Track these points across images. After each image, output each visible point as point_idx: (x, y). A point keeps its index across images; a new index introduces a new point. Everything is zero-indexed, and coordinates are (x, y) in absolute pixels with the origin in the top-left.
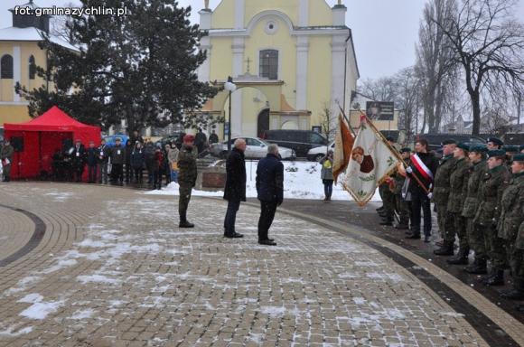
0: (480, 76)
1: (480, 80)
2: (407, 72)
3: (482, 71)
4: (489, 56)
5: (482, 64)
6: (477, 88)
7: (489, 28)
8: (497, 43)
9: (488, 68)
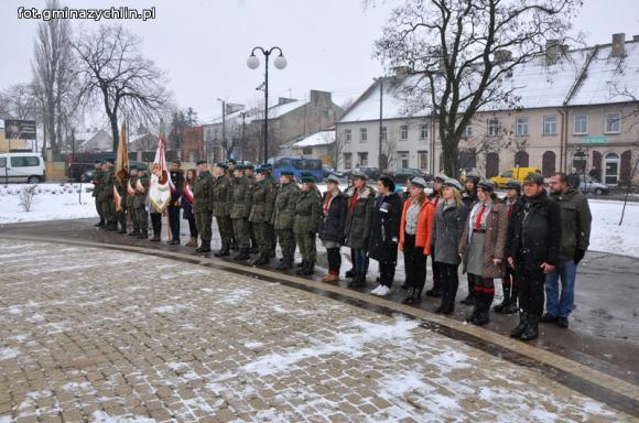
0: (117, 101)
1: (117, 105)
2: (19, 89)
3: (118, 97)
4: (125, 83)
5: (118, 90)
6: (115, 111)
7: (121, 60)
8: (129, 73)
9: (124, 94)
